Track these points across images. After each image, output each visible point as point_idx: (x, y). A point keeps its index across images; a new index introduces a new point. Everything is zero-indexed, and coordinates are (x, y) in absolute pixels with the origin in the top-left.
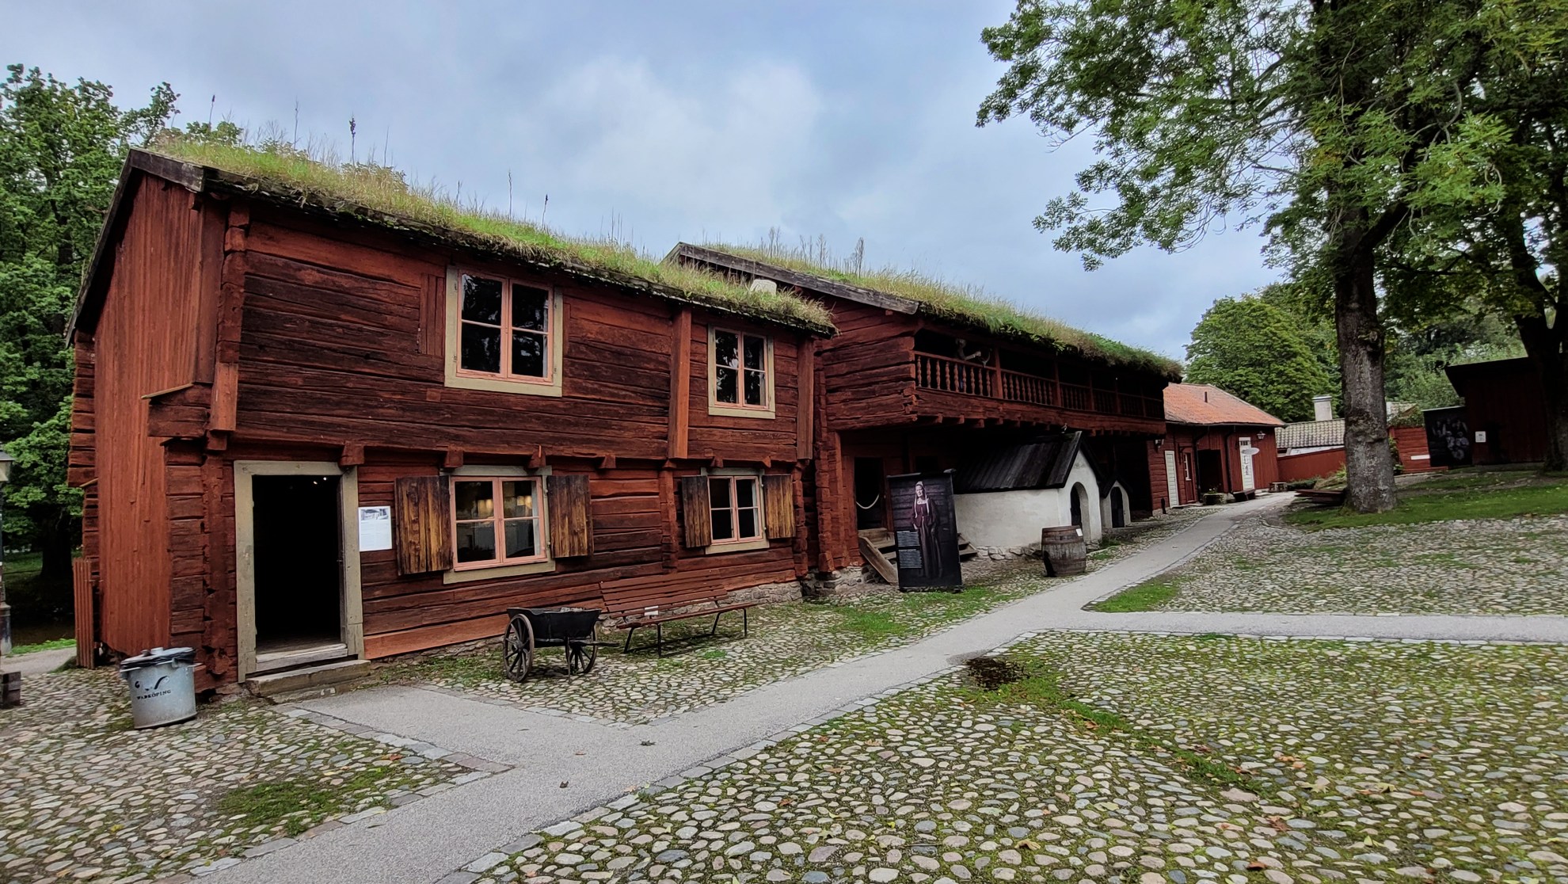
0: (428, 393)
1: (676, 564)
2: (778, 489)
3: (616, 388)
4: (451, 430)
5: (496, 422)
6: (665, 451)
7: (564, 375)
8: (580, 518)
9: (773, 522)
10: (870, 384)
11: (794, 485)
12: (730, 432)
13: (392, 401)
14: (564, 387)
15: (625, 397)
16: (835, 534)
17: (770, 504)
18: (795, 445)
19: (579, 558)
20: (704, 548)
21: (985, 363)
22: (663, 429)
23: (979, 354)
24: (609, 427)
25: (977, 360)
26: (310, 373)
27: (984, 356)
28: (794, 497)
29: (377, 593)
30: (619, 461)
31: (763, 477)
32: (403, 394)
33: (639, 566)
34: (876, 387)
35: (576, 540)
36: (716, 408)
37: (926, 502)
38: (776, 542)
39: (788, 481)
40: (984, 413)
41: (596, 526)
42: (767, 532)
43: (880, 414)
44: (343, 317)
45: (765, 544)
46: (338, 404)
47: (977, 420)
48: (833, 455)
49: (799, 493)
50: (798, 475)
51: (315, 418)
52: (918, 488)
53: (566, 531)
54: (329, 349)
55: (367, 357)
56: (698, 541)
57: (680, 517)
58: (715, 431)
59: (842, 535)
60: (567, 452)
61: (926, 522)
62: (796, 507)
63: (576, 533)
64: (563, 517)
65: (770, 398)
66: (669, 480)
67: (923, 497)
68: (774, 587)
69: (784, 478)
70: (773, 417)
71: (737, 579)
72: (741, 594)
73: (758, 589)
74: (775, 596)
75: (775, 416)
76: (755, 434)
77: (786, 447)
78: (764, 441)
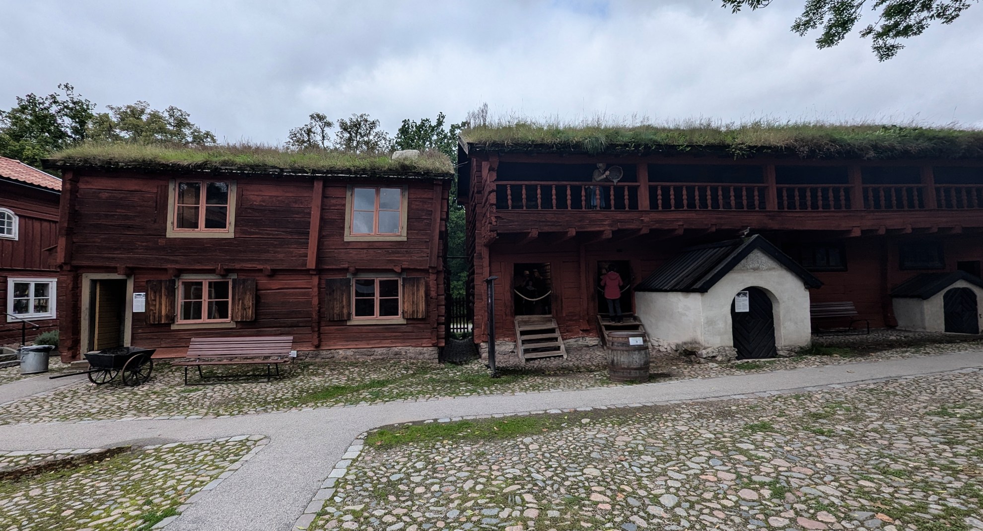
0: (159, 241)
1: (326, 329)
2: (414, 286)
3: (272, 231)
4: (172, 258)
5: (196, 253)
7: (235, 226)
8: (249, 301)
9: (409, 308)
11: (427, 284)
12: (365, 251)
13: (142, 246)
14: (236, 233)
15: (277, 235)
18: (428, 257)
19: (247, 322)
20: (346, 320)
24: (268, 252)
26: (103, 236)
28: (426, 291)
29: (140, 331)
30: (273, 270)
31: (404, 279)
32: (147, 242)
35: (245, 312)
36: (352, 237)
38: (412, 320)
39: (422, 282)
41: (258, 305)
42: (403, 313)
44: (118, 211)
45: (404, 321)
46: (116, 249)
49: (431, 289)
50: (432, 277)
51: (106, 255)
53: (240, 308)
54: (111, 225)
55: (129, 227)
57: (323, 302)
58: (351, 251)
60: (237, 266)
62: (427, 297)
64: (239, 300)
65: (402, 227)
66: (315, 281)
68: (411, 349)
69: (418, 279)
70: (405, 239)
71: (375, 341)
72: (379, 351)
73: (396, 349)
74: (412, 355)
75: (408, 238)
76: (388, 251)
77: (418, 259)
78: (397, 255)
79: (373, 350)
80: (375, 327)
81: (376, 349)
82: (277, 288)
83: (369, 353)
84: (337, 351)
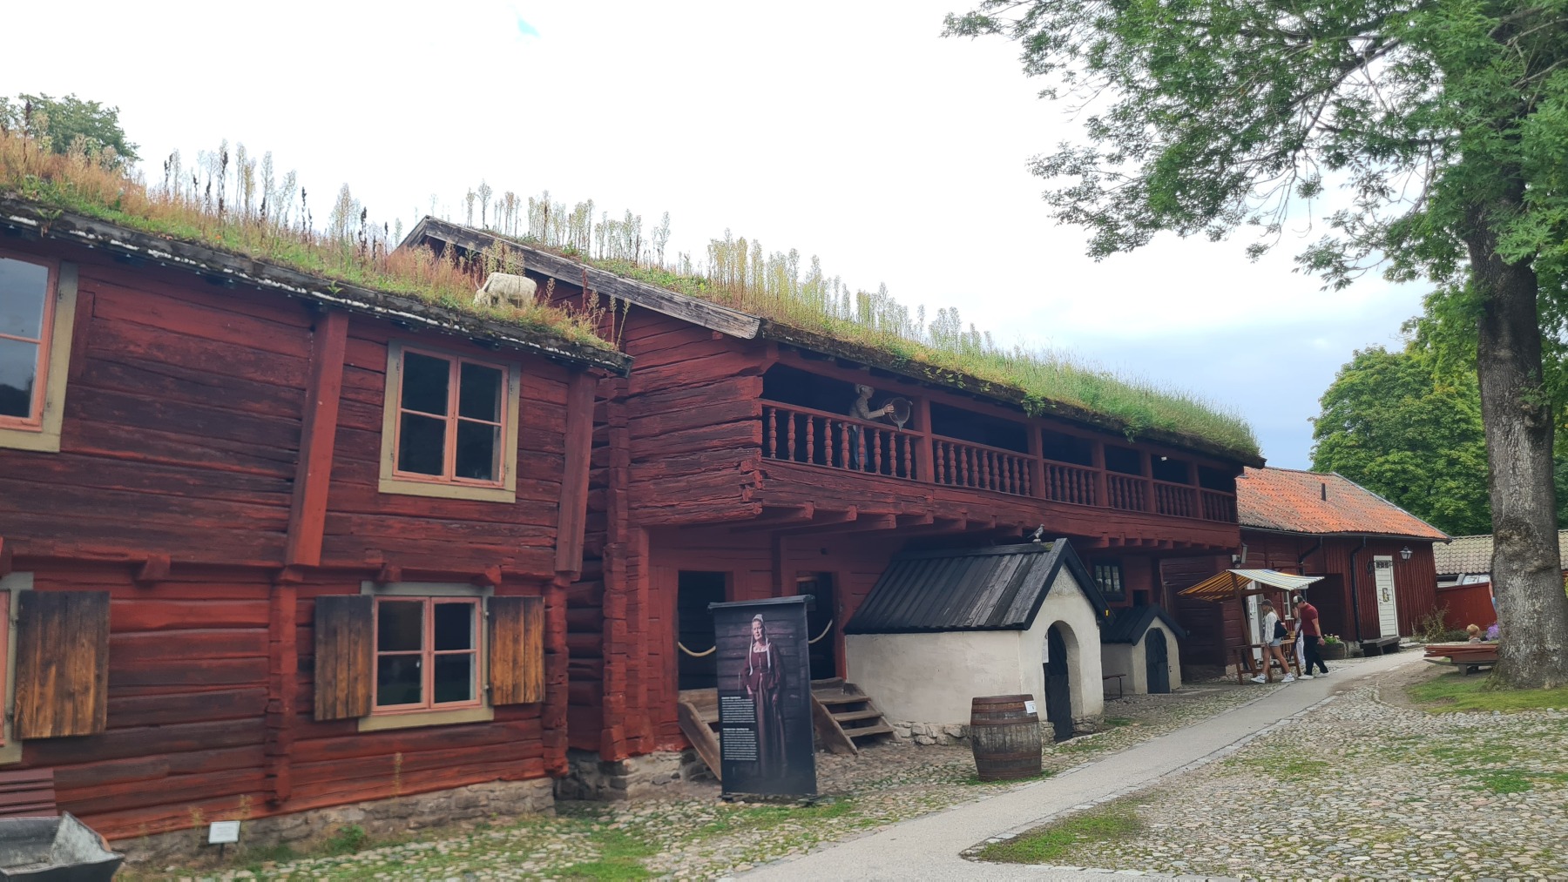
1: (287, 750)
2: (516, 620)
3: (180, 442)
6: (281, 551)
7: (68, 412)
8: (84, 668)
9: (503, 676)
10: (693, 452)
11: (547, 616)
12: (423, 522)
14: (65, 434)
15: (200, 457)
16: (631, 698)
17: (499, 645)
18: (554, 547)
19: (72, 739)
20: (356, 720)
21: (901, 424)
22: (279, 513)
23: (890, 408)
24: (162, 508)
25: (885, 419)
27: (900, 410)
28: (547, 634)
30: (176, 567)
31: (490, 601)
33: (212, 753)
34: (702, 456)
35: (69, 706)
36: (392, 480)
37: (766, 649)
38: (507, 711)
39: (538, 610)
40: (896, 505)
41: (117, 681)
42: (490, 692)
43: (706, 500)
45: (485, 714)
47: (879, 517)
48: (634, 566)
49: (556, 628)
50: (557, 598)
52: (755, 624)
53: (50, 690)
56: (339, 708)
57: (307, 666)
58: (391, 521)
59: (643, 699)
60: (63, 549)
61: (766, 683)
62: (548, 651)
63: (71, 695)
64: (46, 665)
65: (507, 469)
66: (289, 603)
67: (762, 641)
68: (499, 788)
69: (527, 602)
70: (512, 500)
71: (422, 775)
72: (429, 801)
73: (464, 792)
74: (501, 804)
75: (517, 498)
76: (473, 527)
77: (534, 551)
78: (491, 539)
79: (414, 799)
80: (422, 735)
81: (419, 797)
82: (163, 623)
83: (404, 811)
84: (323, 812)
